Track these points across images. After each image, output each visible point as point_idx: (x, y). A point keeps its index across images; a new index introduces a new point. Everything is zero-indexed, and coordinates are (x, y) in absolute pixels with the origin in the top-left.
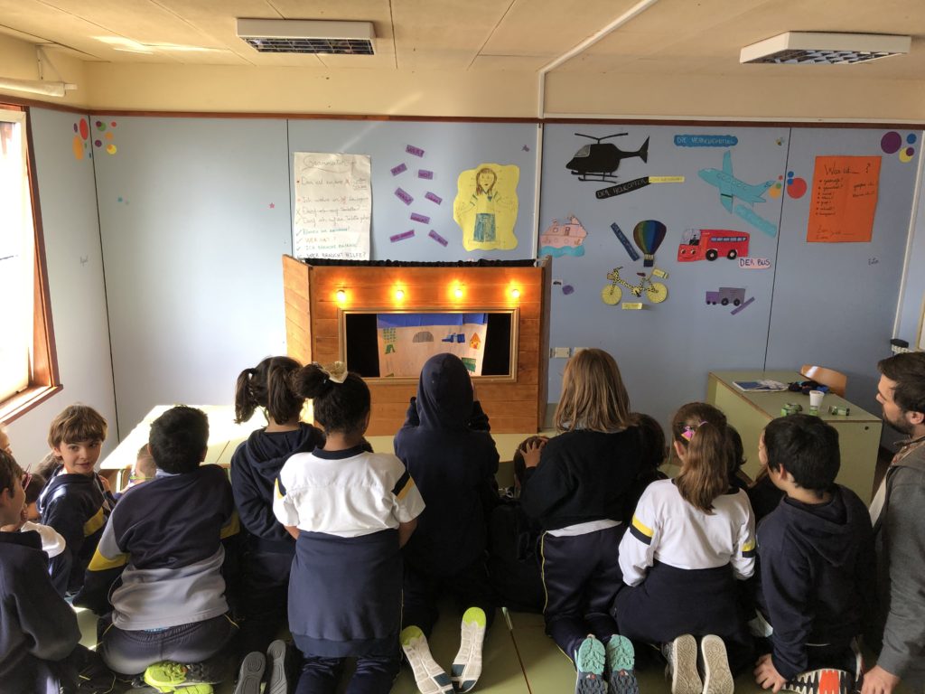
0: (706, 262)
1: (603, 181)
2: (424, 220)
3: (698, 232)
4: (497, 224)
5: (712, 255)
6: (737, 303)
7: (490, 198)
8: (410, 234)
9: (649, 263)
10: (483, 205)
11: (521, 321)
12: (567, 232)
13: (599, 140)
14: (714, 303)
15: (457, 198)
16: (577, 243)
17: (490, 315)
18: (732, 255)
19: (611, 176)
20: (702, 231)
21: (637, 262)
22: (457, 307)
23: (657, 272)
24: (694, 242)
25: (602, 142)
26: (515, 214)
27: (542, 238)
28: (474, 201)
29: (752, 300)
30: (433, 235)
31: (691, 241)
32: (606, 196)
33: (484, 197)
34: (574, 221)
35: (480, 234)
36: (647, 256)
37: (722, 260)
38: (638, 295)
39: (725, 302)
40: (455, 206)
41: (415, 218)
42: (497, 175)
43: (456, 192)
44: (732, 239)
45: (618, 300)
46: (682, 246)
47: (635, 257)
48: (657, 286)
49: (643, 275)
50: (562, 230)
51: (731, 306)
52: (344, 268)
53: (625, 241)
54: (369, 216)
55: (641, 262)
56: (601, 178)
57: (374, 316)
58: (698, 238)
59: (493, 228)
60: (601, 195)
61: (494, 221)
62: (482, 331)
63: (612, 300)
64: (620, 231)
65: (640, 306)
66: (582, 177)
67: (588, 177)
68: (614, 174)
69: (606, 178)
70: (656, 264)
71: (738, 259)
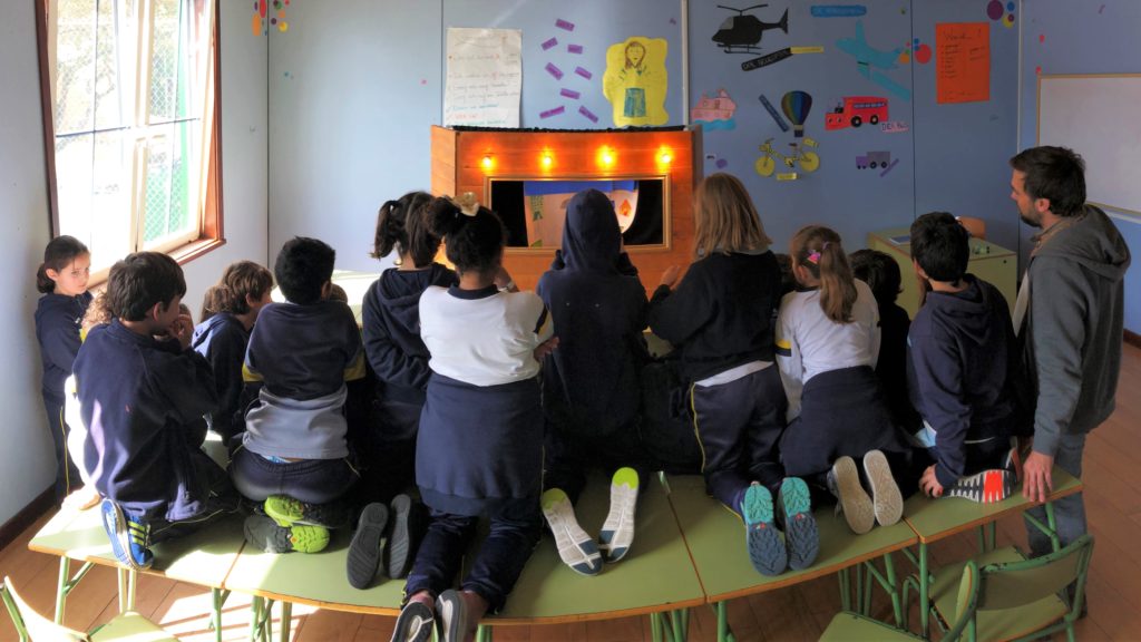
0: (852, 128)
1: (748, 52)
2: (574, 95)
3: (842, 101)
4: (647, 99)
5: (856, 122)
6: (884, 165)
7: (639, 72)
8: (560, 110)
9: (799, 134)
10: (632, 80)
11: (673, 187)
12: (717, 106)
13: (741, 12)
14: (864, 167)
15: (607, 74)
16: (727, 116)
17: (641, 182)
18: (874, 120)
19: (755, 48)
20: (845, 99)
21: (787, 133)
22: (607, 174)
23: (808, 142)
24: (839, 110)
25: (745, 13)
26: (665, 88)
27: (693, 112)
28: (623, 76)
29: (897, 161)
30: (583, 111)
31: (836, 109)
32: (751, 68)
33: (633, 71)
34: (723, 94)
35: (629, 111)
36: (799, 127)
37: (866, 126)
38: (792, 166)
39: (874, 165)
40: (605, 81)
41: (566, 93)
42: (646, 47)
43: (604, 67)
44: (873, 105)
45: (771, 171)
46: (828, 114)
47: (785, 129)
48: (810, 155)
49: (794, 145)
50: (711, 103)
51: (879, 169)
52: (491, 133)
53: (773, 113)
54: (519, 92)
55: (791, 133)
56: (746, 50)
57: (521, 183)
58: (842, 106)
59: (643, 103)
60: (748, 66)
61: (644, 96)
62: (633, 199)
63: (766, 172)
64: (768, 103)
65: (794, 176)
66: (727, 49)
67: (733, 49)
68: (758, 45)
69: (751, 50)
70: (805, 134)
71: (880, 124)
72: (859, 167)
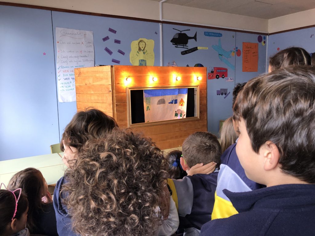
0: (216, 79)
1: (183, 48)
2: (118, 62)
3: (213, 68)
5: (217, 77)
7: (144, 53)
10: (141, 56)
11: (200, 91)
13: (181, 31)
15: (131, 53)
17: (189, 89)
18: (223, 76)
19: (186, 46)
25: (182, 32)
26: (153, 60)
28: (138, 54)
31: (211, 72)
34: (175, 64)
39: (222, 94)
40: (130, 56)
41: (114, 61)
42: (146, 43)
43: (130, 50)
44: (223, 71)
46: (209, 74)
56: (182, 47)
57: (142, 91)
58: (213, 70)
60: (184, 53)
61: (146, 63)
66: (176, 46)
67: (178, 46)
68: (187, 45)
69: (185, 47)
71: (225, 78)
72: (218, 95)
